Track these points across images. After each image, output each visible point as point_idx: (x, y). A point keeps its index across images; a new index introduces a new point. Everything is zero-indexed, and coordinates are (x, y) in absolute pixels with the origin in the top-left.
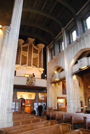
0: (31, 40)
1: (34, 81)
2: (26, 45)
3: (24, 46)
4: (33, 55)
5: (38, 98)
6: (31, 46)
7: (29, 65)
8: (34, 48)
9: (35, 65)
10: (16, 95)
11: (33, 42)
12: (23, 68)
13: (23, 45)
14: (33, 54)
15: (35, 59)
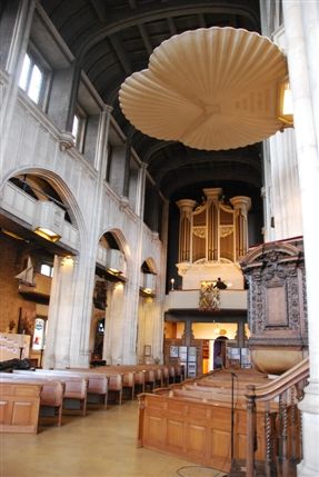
0: (212, 193)
1: (215, 299)
2: (201, 209)
3: (195, 213)
4: (221, 231)
5: (245, 337)
6: (213, 208)
7: (213, 258)
8: (221, 210)
9: (227, 256)
10: (191, 331)
11: (216, 197)
12: (196, 269)
13: (194, 210)
14: (219, 226)
15: (226, 241)
